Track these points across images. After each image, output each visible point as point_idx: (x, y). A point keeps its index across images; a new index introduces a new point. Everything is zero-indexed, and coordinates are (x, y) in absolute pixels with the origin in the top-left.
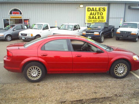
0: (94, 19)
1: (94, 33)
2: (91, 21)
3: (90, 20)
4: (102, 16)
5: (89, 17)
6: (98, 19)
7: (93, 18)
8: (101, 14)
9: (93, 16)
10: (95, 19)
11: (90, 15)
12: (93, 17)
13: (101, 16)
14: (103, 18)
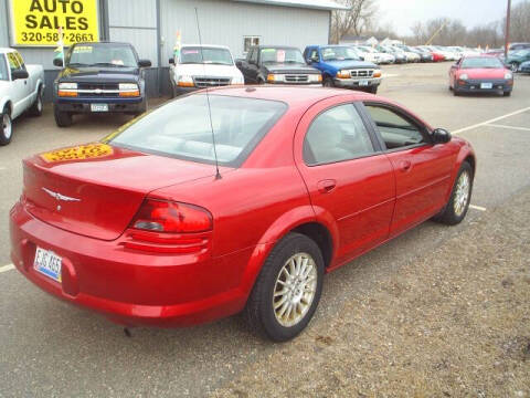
0: (50, 27)
1: (117, 88)
2: (39, 37)
3: (35, 31)
4: (81, 15)
5: (27, 18)
6: (68, 27)
7: (45, 22)
8: (77, 7)
9: (45, 13)
10: (54, 31)
11: (32, 8)
12: (45, 18)
13: (78, 16)
14: (87, 26)
